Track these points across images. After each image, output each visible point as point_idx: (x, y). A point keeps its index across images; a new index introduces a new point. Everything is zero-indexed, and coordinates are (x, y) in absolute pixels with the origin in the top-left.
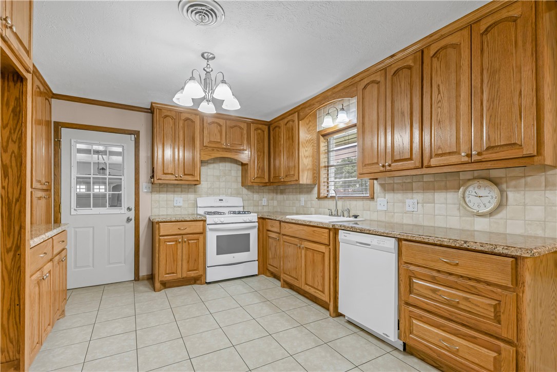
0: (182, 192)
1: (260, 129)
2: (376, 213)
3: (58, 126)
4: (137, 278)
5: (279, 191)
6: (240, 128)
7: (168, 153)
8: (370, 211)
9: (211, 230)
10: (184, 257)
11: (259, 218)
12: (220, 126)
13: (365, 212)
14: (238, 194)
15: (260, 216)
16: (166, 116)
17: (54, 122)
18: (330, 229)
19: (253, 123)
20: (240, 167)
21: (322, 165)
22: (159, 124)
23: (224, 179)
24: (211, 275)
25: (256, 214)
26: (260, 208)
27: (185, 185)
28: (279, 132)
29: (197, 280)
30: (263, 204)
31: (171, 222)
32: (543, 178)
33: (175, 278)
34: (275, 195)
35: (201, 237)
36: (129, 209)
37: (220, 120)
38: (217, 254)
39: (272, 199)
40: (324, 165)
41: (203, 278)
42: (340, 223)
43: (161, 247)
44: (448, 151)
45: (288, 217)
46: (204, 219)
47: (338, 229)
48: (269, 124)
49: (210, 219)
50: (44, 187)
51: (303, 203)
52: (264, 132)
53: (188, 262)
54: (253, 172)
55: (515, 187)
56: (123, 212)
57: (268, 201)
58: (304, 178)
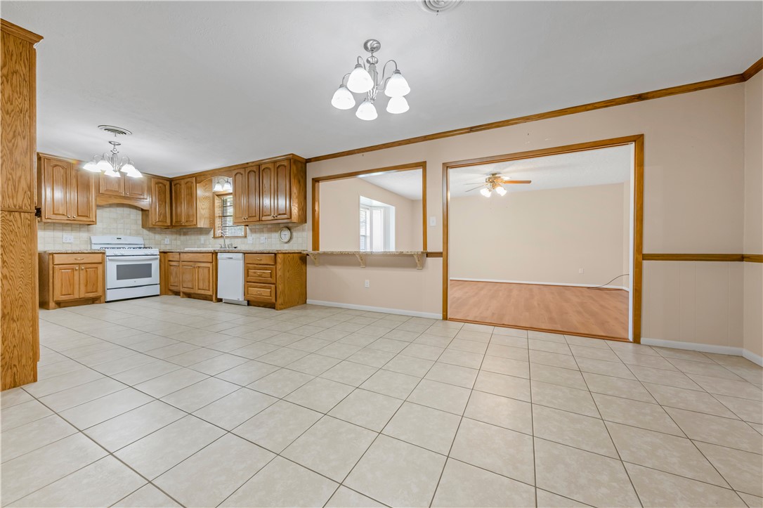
0: (72, 230)
1: (161, 183)
2: (247, 245)
7: (59, 194)
9: (110, 260)
10: (82, 282)
11: (160, 252)
14: (138, 234)
15: (162, 251)
16: (56, 166)
18: (213, 253)
19: (153, 178)
20: (140, 212)
21: (217, 215)
22: (48, 172)
23: (122, 221)
24: (110, 295)
25: (158, 250)
26: (162, 246)
27: (77, 224)
28: (180, 189)
29: (96, 300)
30: (166, 243)
31: (67, 253)
33: (71, 298)
34: (178, 237)
35: (100, 267)
38: (118, 279)
39: (176, 240)
40: (218, 215)
41: (102, 298)
43: (56, 275)
44: (268, 214)
45: (187, 249)
46: (103, 252)
47: (218, 253)
48: (171, 181)
49: (109, 252)
51: (202, 242)
52: (165, 186)
53: (86, 286)
54: (154, 218)
55: (295, 231)
57: (171, 241)
58: (202, 224)
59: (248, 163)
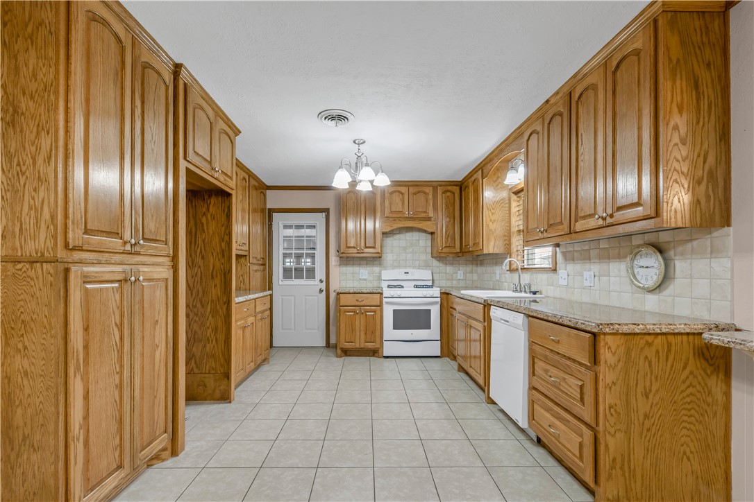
0: (367, 265)
1: (450, 191)
2: (558, 288)
3: (271, 211)
4: (328, 345)
5: (479, 262)
6: (425, 193)
7: (351, 225)
8: (553, 286)
9: (387, 303)
10: (362, 328)
11: (442, 294)
12: (402, 194)
13: (549, 287)
14: (427, 266)
15: (444, 291)
17: (269, 209)
18: (485, 306)
19: (440, 186)
20: (429, 237)
21: (514, 229)
23: (411, 250)
24: (388, 349)
25: (439, 289)
26: (455, 282)
27: (368, 257)
28: (469, 195)
29: (375, 353)
30: (459, 278)
31: (350, 294)
32: (708, 242)
33: (354, 347)
34: (474, 268)
35: (378, 309)
36: (321, 281)
37: (402, 188)
38: (394, 329)
39: (471, 272)
40: (517, 229)
41: (380, 351)
42: (498, 299)
43: (341, 317)
44: (588, 214)
45: (463, 292)
46: (381, 291)
47: (491, 305)
48: (461, 185)
49: (387, 292)
50: (261, 262)
52: (454, 194)
53: (366, 333)
54: (441, 241)
55: (682, 254)
56: (315, 284)
57: (465, 274)
58: (491, 247)
59: (547, 101)
